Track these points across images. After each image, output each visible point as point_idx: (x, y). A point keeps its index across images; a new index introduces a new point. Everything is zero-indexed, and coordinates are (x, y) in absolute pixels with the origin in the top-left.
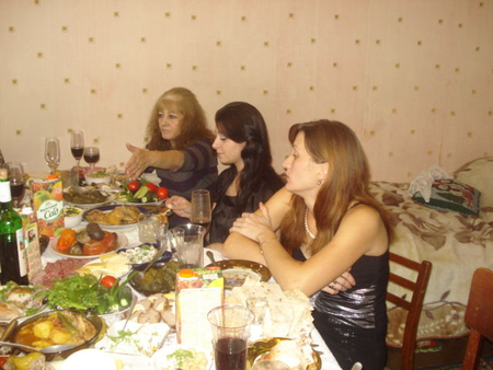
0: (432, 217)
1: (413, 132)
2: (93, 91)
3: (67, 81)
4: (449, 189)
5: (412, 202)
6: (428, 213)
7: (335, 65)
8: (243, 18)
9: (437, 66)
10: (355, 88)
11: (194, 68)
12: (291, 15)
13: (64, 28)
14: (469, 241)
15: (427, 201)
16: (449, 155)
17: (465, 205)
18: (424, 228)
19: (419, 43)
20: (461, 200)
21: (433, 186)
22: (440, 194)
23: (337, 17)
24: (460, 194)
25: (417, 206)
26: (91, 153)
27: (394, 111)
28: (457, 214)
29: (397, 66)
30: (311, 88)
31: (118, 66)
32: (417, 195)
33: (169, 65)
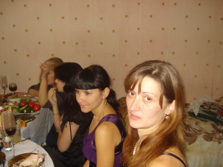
0: (196, 124)
1: (196, 76)
2: (28, 55)
3: (16, 50)
4: (210, 108)
5: (188, 115)
6: (195, 122)
7: (151, 41)
8: (101, 18)
9: (209, 41)
10: (162, 53)
11: (77, 44)
12: (126, 16)
13: (14, 26)
14: (211, 140)
15: (196, 115)
16: (217, 89)
17: (218, 118)
18: (189, 130)
19: (198, 29)
20: (216, 114)
21: (201, 106)
22: (204, 111)
23: (151, 16)
24: (215, 111)
25: (190, 117)
26: (13, 86)
27: (185, 65)
28: (213, 123)
29: (186, 41)
30: (138, 53)
31: (39, 43)
32: (191, 111)
33: (64, 43)
